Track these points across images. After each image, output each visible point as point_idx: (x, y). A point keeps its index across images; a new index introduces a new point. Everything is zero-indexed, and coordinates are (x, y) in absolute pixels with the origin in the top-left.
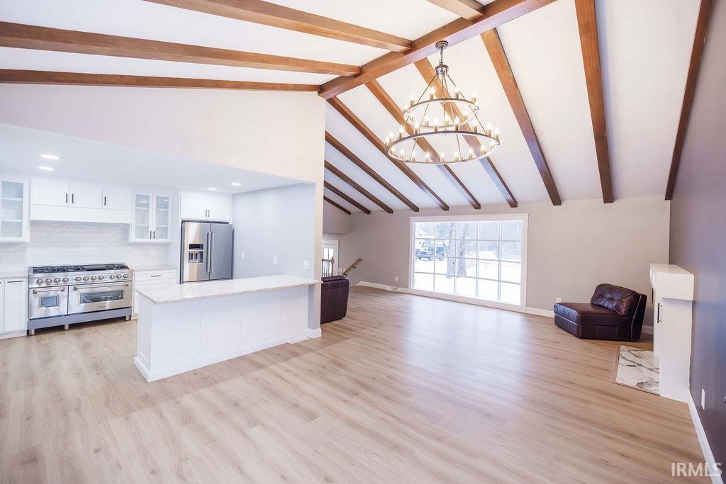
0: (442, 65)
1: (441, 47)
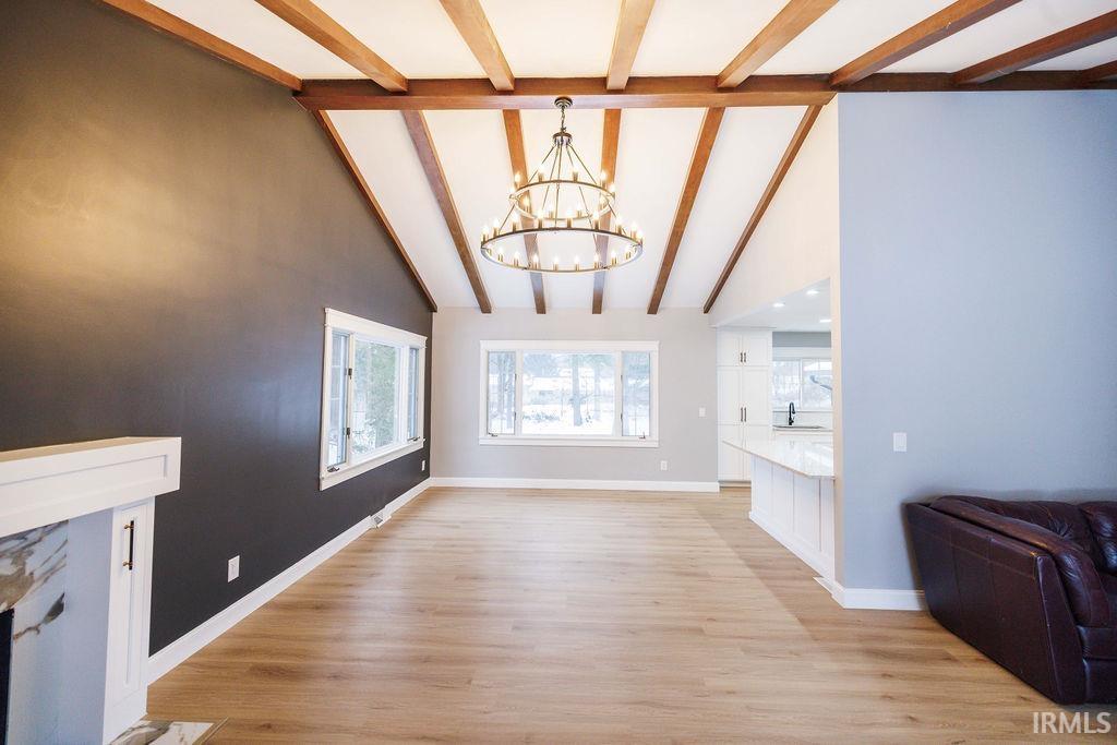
0: (564, 133)
1: (563, 107)
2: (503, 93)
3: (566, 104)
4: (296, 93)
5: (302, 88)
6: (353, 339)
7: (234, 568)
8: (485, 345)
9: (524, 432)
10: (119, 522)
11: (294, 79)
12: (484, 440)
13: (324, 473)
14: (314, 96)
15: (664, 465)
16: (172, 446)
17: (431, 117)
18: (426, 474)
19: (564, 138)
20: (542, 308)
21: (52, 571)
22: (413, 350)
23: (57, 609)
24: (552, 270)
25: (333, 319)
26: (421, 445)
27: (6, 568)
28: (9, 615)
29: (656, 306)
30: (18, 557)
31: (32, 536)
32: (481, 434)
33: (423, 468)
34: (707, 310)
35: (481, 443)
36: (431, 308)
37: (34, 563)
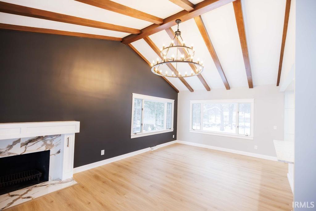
0: (178, 31)
1: (178, 23)
2: (161, 25)
3: (178, 21)
4: (121, 42)
5: (122, 40)
6: (143, 101)
7: (103, 152)
8: (192, 102)
9: (203, 129)
10: (66, 137)
11: (119, 38)
13: (132, 134)
14: (126, 41)
15: (256, 147)
16: (78, 123)
17: (151, 37)
18: (175, 139)
19: (178, 33)
20: (208, 89)
21: (58, 145)
22: (169, 104)
23: (59, 152)
24: (186, 76)
25: (135, 96)
26: (172, 130)
27: (48, 142)
28: (49, 151)
29: (251, 86)
30: (51, 141)
31: (54, 138)
32: (190, 129)
33: (173, 137)
34: (278, 85)
35: (190, 131)
36: (177, 91)
37: (54, 143)
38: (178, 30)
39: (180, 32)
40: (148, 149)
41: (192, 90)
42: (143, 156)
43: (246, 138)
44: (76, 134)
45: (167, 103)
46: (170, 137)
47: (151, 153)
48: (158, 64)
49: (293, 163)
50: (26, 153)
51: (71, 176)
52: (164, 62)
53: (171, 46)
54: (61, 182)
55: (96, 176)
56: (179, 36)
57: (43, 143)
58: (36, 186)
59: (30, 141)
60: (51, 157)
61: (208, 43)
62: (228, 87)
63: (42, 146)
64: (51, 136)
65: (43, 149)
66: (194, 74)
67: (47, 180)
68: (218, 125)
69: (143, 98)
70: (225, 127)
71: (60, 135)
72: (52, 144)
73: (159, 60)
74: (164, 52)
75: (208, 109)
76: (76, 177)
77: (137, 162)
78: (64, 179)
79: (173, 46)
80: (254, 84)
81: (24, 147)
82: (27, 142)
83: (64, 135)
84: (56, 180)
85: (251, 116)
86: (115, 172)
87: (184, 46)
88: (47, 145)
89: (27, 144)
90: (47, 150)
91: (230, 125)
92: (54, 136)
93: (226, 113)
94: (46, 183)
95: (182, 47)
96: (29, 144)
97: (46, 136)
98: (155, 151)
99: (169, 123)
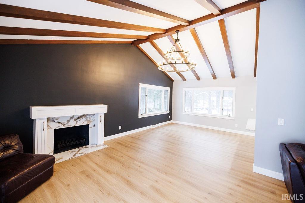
1: (177, 33)
2: (164, 33)
3: (178, 31)
4: (132, 44)
6: (147, 89)
7: (120, 128)
8: (185, 89)
9: (194, 112)
10: (99, 116)
11: (130, 42)
12: (184, 113)
13: (139, 115)
15: (236, 125)
16: (106, 106)
17: (156, 41)
18: (171, 119)
19: (177, 40)
20: (199, 79)
21: (94, 121)
22: (166, 91)
23: (94, 126)
24: (182, 71)
25: (142, 85)
26: (168, 112)
27: (88, 119)
28: (89, 125)
29: (233, 76)
30: (90, 118)
31: (91, 116)
32: (183, 111)
33: (169, 118)
34: (255, 76)
35: (183, 113)
36: (172, 81)
37: (91, 119)
38: (177, 38)
39: (179, 39)
40: (151, 127)
41: (185, 80)
42: (148, 131)
43: (229, 118)
44: (105, 113)
45: (164, 90)
46: (167, 117)
47: (153, 129)
48: (164, 64)
49: (254, 131)
50: (77, 125)
51: (102, 143)
52: (169, 64)
53: (173, 51)
54: (97, 146)
55: (119, 143)
56: (178, 42)
57: (85, 119)
58: (83, 148)
59: (79, 118)
60: (90, 129)
61: (200, 45)
62: (215, 77)
63: (85, 121)
64: (90, 115)
65: (85, 123)
66: (189, 69)
67: (88, 144)
68: (206, 109)
69: (146, 87)
70: (212, 111)
71: (95, 114)
72: (90, 120)
73: (164, 61)
74: (168, 56)
75: (197, 95)
76: (105, 143)
77: (144, 135)
78: (99, 144)
79: (174, 51)
80: (236, 75)
81: (76, 121)
82: (77, 118)
83: (98, 114)
84: (93, 144)
85: (233, 101)
86: (131, 141)
87: (182, 52)
88: (88, 121)
89: (77, 120)
90: (88, 124)
91: (217, 109)
92: (92, 114)
93: (214, 98)
94: (88, 146)
95: (181, 52)
96: (78, 120)
97: (87, 115)
98: (156, 128)
99: (166, 107)
